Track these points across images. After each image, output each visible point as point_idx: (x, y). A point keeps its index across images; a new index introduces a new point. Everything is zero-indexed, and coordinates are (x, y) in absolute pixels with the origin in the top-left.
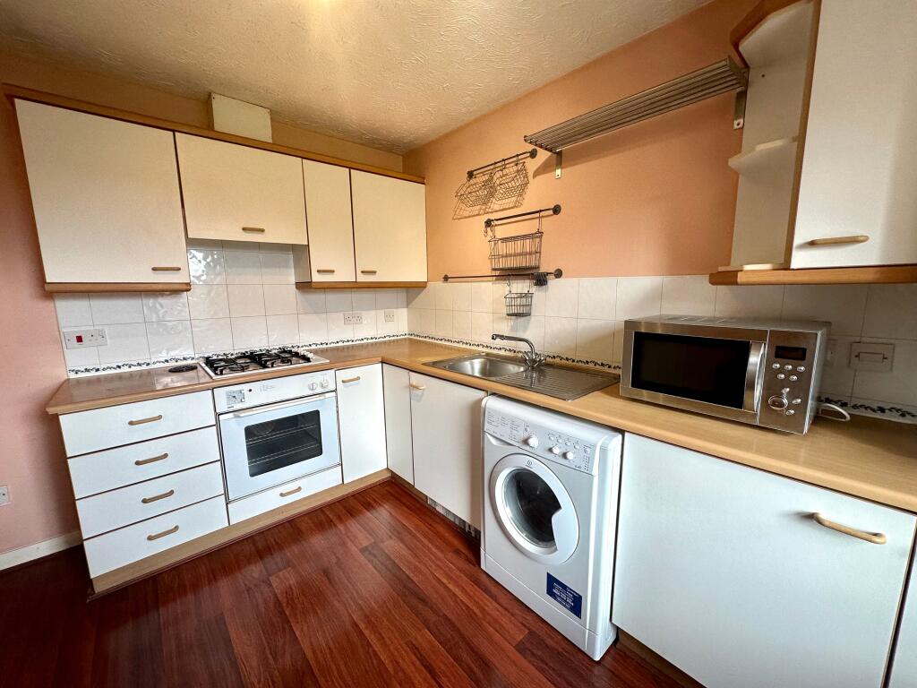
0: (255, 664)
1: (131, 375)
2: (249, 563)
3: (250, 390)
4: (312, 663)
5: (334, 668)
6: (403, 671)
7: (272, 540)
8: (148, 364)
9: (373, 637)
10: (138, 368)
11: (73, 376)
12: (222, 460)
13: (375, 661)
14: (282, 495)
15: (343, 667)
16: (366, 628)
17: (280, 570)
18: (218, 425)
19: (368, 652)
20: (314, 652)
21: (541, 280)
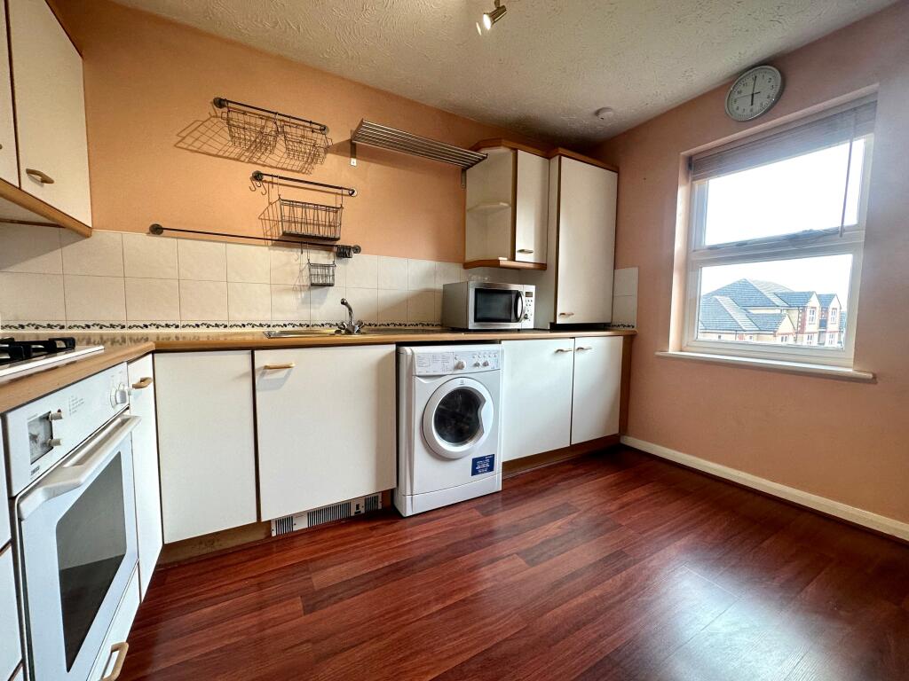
21: (344, 253)
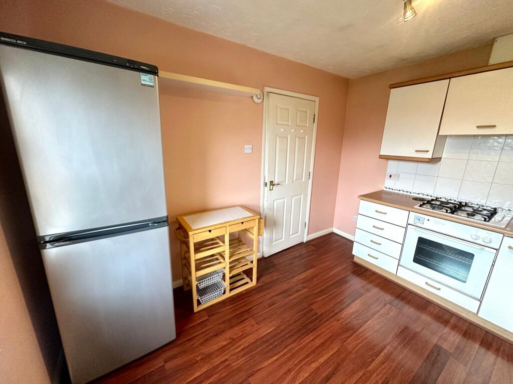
0: (350, 312)
1: (403, 195)
2: (391, 294)
3: (428, 220)
4: (358, 332)
5: (360, 341)
6: (371, 375)
7: (410, 298)
8: (411, 193)
9: (382, 358)
10: (406, 193)
11: (385, 189)
12: (403, 245)
13: (369, 360)
14: (427, 283)
15: (361, 345)
16: (385, 353)
17: (395, 307)
18: (406, 228)
19: (372, 356)
20: (363, 331)
